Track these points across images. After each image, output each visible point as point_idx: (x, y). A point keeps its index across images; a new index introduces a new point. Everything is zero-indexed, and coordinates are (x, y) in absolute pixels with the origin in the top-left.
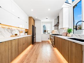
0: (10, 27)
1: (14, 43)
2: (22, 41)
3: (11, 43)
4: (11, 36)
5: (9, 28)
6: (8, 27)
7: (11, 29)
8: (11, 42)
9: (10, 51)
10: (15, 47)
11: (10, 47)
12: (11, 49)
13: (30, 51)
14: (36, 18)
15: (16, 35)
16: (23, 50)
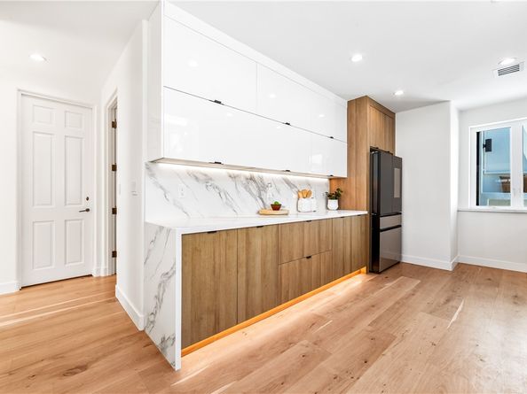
0: (256, 174)
1: (257, 242)
2: (296, 240)
3: (248, 243)
4: (258, 213)
5: (252, 179)
6: (248, 174)
7: (261, 179)
8: (247, 234)
9: (243, 270)
10: (264, 264)
11: (243, 257)
12: (247, 268)
13: (339, 308)
14: (399, 93)
15: (276, 207)
16: (303, 288)
